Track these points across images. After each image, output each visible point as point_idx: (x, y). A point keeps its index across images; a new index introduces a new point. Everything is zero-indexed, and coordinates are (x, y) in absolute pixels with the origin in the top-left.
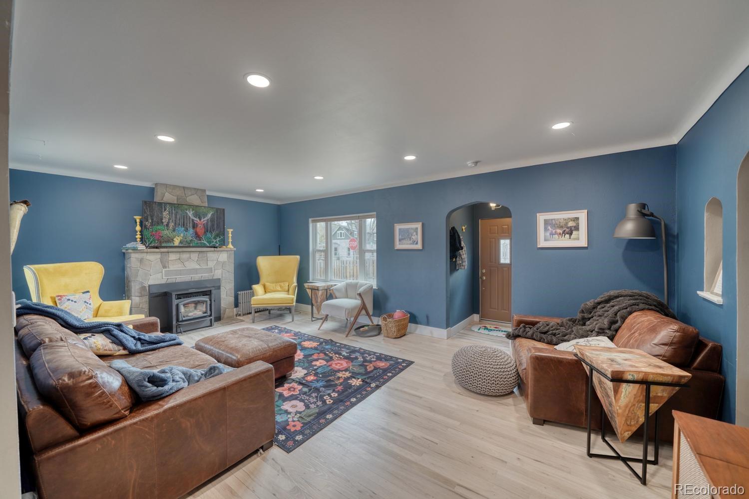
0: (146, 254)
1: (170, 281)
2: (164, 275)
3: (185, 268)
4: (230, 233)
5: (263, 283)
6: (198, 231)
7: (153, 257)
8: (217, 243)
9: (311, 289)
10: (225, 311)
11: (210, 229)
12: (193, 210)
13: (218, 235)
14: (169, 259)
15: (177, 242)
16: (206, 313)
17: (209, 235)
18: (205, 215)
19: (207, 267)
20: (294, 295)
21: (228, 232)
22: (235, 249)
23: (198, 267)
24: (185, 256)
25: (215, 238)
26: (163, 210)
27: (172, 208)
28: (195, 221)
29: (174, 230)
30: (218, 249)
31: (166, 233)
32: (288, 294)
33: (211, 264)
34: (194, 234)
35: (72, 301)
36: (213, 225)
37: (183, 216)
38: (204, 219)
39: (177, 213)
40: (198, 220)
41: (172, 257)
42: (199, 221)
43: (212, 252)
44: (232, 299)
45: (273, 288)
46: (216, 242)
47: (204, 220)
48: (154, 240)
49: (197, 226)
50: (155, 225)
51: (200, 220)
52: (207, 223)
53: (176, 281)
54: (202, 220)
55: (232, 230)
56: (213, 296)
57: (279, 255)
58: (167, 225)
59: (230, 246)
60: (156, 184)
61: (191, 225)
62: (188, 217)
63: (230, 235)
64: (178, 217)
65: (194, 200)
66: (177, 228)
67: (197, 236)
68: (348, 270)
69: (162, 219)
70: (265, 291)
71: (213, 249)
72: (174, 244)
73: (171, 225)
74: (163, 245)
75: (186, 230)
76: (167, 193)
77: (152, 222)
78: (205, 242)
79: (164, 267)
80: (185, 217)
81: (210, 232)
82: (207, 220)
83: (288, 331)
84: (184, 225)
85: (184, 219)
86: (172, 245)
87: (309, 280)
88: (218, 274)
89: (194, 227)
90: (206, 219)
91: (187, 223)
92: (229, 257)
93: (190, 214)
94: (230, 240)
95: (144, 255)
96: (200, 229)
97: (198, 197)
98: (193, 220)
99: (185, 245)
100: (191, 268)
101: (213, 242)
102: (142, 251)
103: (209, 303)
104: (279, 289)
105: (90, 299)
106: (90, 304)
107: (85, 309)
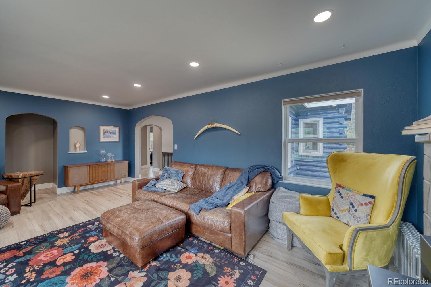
105: (362, 205)
106: (356, 210)
107: (347, 212)
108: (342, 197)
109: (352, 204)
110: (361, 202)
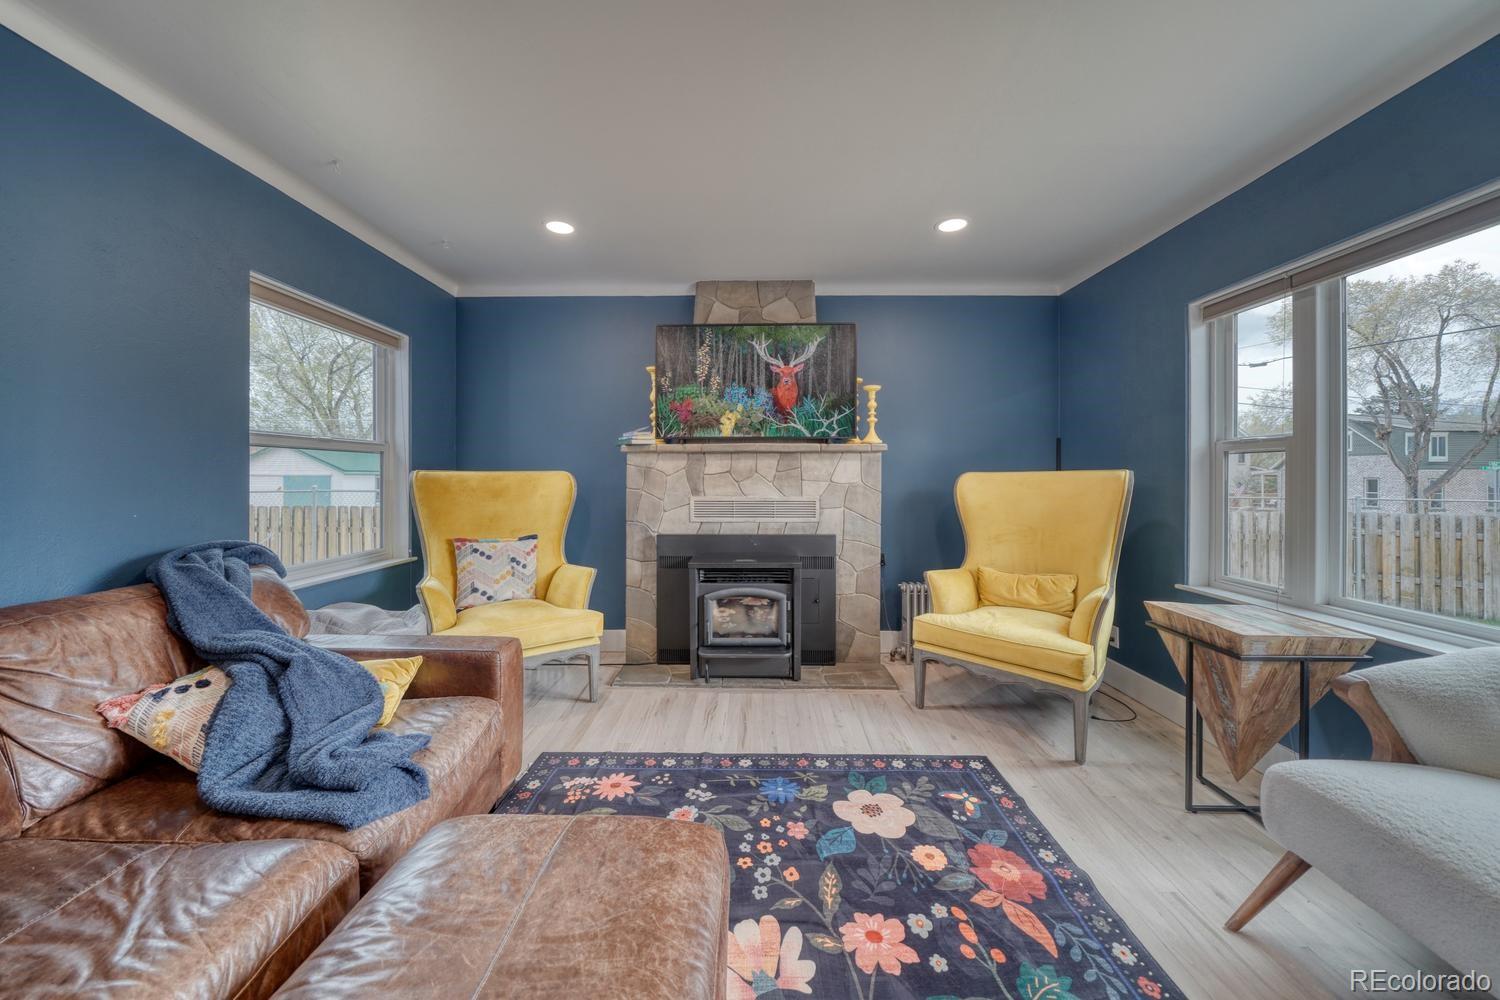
0: (655, 455)
1: (706, 530)
2: (692, 512)
3: (743, 498)
4: (873, 396)
5: (975, 568)
6: (780, 394)
7: (671, 466)
8: (834, 430)
9: (1184, 635)
10: (851, 635)
11: (814, 388)
12: (768, 336)
13: (836, 406)
14: (706, 472)
15: (727, 429)
16: (775, 634)
17: (809, 405)
18: (800, 348)
19: (800, 499)
20: (1093, 641)
21: (867, 393)
22: (885, 447)
23: (775, 496)
24: (744, 464)
25: (827, 415)
26: (698, 345)
27: (717, 336)
28: (773, 369)
29: (721, 396)
30: (833, 446)
31: (704, 402)
32: (1066, 632)
33: (811, 491)
34: (771, 402)
35: (482, 554)
36: (821, 377)
37: (745, 356)
38: (798, 361)
39: (729, 348)
40: (781, 363)
41: (714, 465)
42: (783, 366)
43: (816, 456)
44: (874, 604)
45: (1010, 590)
46: (830, 427)
47: (797, 363)
48: (677, 423)
49: (778, 381)
50: (679, 384)
51: (787, 363)
52: (805, 371)
53: (722, 533)
54: (792, 364)
55: (878, 387)
56: (798, 585)
57: (1059, 468)
58: (706, 383)
59: (873, 438)
60: (698, 285)
61: (763, 378)
62: (756, 357)
63: (873, 404)
64: (731, 358)
65: (781, 310)
66: (728, 390)
67: (779, 409)
68: (1389, 550)
69: (694, 368)
70: (980, 599)
71: (817, 446)
72: (720, 431)
73: (716, 380)
74: (697, 434)
75: (751, 393)
76: (717, 305)
77: (674, 376)
78: (799, 427)
79: (695, 491)
80: (750, 356)
81: (814, 395)
82: (806, 363)
83: (1027, 841)
84: (744, 382)
85: (745, 364)
86: (716, 434)
87: (1184, 580)
88: (830, 522)
89: (769, 385)
90: (802, 358)
91: (752, 375)
92: (865, 473)
93: (761, 348)
94: (873, 420)
95: (652, 460)
96: (786, 390)
97: (792, 304)
98: (767, 365)
99: (750, 435)
100: (757, 498)
101: (821, 425)
102: (646, 448)
103: (786, 605)
104: (1034, 599)
105: (528, 554)
106: (524, 566)
107: (509, 577)
108: (489, 557)
109: (513, 560)
110: (527, 550)
